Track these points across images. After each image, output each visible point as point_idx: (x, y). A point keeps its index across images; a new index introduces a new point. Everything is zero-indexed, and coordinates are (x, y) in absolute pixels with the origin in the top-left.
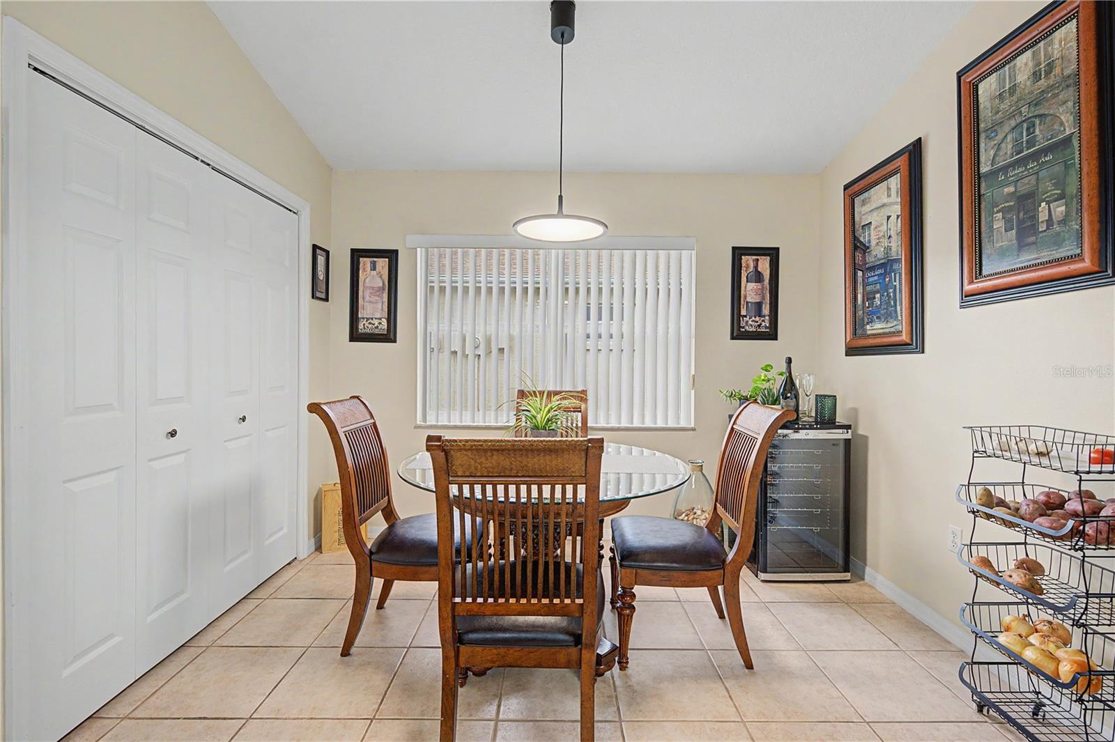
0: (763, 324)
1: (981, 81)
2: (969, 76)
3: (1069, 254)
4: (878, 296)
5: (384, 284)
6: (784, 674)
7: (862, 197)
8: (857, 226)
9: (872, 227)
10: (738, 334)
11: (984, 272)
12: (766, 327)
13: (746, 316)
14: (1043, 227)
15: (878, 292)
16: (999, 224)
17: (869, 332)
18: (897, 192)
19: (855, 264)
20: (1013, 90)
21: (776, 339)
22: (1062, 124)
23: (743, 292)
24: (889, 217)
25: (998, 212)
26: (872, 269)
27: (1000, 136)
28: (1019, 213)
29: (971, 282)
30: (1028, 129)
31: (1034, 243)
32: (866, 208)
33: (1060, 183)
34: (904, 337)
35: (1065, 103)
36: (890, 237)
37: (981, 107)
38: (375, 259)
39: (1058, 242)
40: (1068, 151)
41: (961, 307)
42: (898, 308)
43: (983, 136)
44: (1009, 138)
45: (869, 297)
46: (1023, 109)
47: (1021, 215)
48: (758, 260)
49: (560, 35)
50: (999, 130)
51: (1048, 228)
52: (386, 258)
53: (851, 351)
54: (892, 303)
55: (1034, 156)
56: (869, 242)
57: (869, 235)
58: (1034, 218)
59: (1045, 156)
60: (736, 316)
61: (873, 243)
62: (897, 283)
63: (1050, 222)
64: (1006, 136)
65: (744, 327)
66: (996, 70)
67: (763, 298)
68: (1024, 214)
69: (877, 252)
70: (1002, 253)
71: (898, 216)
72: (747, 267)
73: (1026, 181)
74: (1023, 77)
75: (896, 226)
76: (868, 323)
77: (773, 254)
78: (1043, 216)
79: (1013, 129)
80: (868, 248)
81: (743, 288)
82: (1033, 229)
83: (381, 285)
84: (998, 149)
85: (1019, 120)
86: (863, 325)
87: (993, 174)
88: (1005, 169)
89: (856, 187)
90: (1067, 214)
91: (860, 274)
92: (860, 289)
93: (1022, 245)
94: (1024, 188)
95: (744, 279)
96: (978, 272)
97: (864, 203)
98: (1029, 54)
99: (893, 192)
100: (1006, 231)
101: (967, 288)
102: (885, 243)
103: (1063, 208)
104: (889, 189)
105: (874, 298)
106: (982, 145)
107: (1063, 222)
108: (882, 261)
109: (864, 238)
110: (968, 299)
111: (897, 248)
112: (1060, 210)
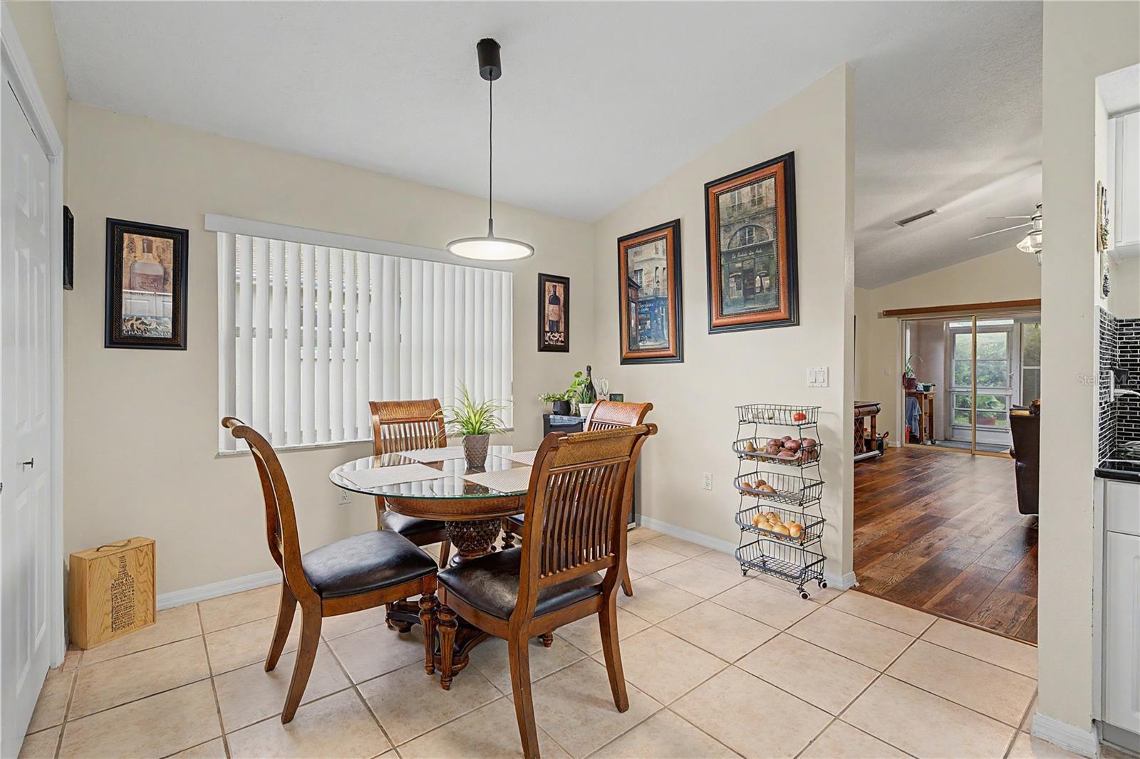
0: (560, 339)
1: (720, 194)
2: (714, 189)
3: (772, 307)
4: (648, 322)
5: (165, 272)
6: (649, 592)
7: (634, 249)
8: (630, 270)
9: (644, 272)
10: (544, 347)
11: (724, 314)
12: (562, 342)
13: (548, 332)
14: (758, 291)
15: (648, 319)
16: (733, 285)
17: (641, 348)
18: (664, 252)
19: (629, 297)
20: (740, 205)
21: (567, 351)
22: (767, 234)
23: (546, 312)
24: (657, 268)
25: (732, 277)
26: (643, 302)
27: (733, 233)
28: (744, 280)
29: (717, 318)
30: (749, 232)
31: (753, 299)
32: (638, 259)
33: (767, 267)
34: (671, 352)
35: (768, 223)
36: (658, 282)
37: (721, 211)
38: (150, 238)
39: (766, 301)
40: (770, 250)
41: (709, 334)
42: (665, 332)
43: (722, 229)
44: (738, 234)
45: (640, 322)
46: (746, 219)
47: (746, 281)
48: (556, 286)
49: (488, 73)
50: (732, 228)
51: (761, 291)
52: (170, 238)
53: (625, 361)
54: (660, 328)
55: (753, 248)
56: (641, 283)
57: (641, 278)
58: (753, 284)
59: (759, 250)
60: (541, 333)
61: (644, 284)
62: (664, 314)
63: (762, 287)
64: (736, 233)
65: (547, 341)
66: (731, 191)
67: (560, 318)
68: (748, 281)
69: (648, 291)
70: (735, 302)
71: (664, 269)
72: (549, 291)
73: (748, 262)
74: (746, 200)
75: (662, 275)
76: (641, 341)
77: (565, 281)
78: (758, 285)
79: (740, 229)
80: (640, 287)
81: (546, 308)
82: (753, 291)
83: (161, 273)
84: (732, 239)
85: (744, 225)
86: (636, 343)
87: (729, 253)
88: (736, 252)
89: (630, 242)
90: (771, 285)
91: (633, 305)
92: (633, 315)
93: (746, 300)
94: (747, 266)
95: (547, 301)
96: (721, 314)
97: (636, 254)
98: (749, 188)
99: (660, 251)
100: (737, 289)
101: (715, 321)
102: (655, 285)
103: (768, 281)
104: (657, 249)
105: (646, 324)
106: (722, 235)
107: (769, 289)
108: (652, 298)
109: (637, 279)
110: (714, 329)
111: (664, 290)
112: (767, 282)
